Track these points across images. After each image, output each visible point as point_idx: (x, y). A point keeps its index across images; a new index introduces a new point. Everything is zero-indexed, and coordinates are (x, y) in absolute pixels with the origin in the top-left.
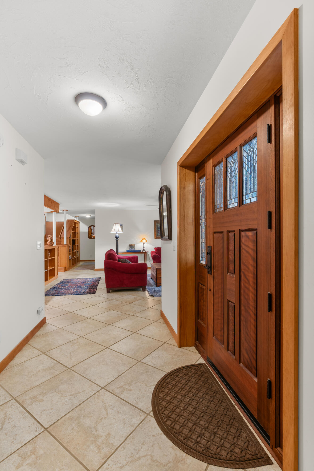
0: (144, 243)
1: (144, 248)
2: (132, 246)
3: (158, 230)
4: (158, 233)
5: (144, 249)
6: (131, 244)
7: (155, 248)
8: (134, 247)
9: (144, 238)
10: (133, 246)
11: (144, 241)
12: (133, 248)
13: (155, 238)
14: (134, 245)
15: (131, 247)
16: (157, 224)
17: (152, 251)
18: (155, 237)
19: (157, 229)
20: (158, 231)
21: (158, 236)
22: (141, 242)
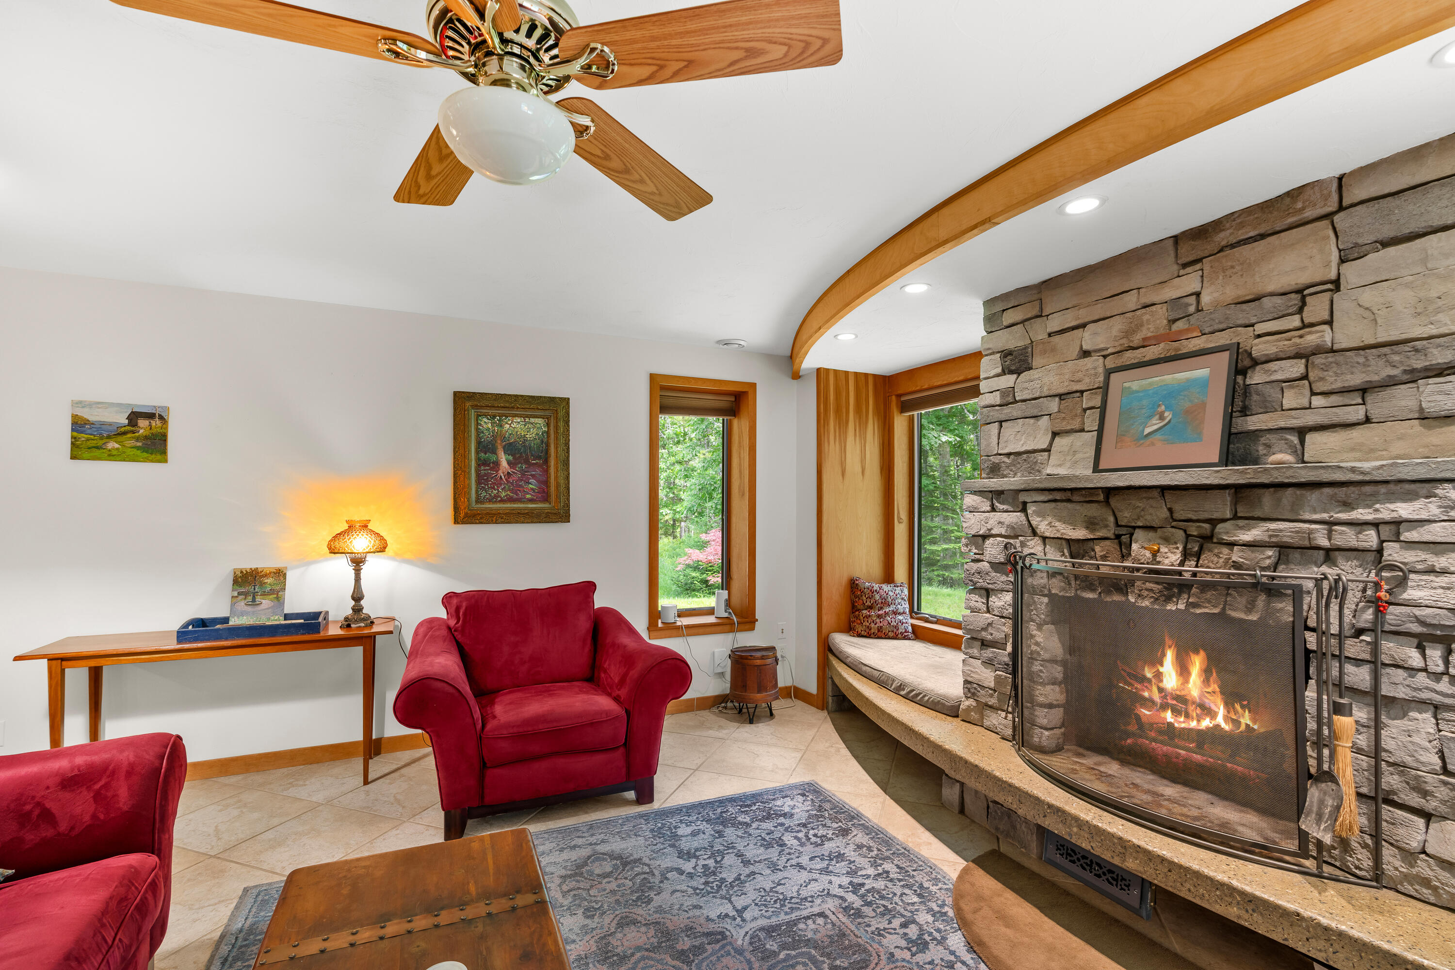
0: (358, 563)
1: (357, 597)
2: (262, 584)
3: (478, 459)
4: (478, 482)
5: (357, 610)
6: (248, 565)
7: (448, 599)
8: (272, 592)
9: (358, 516)
10: (269, 581)
11: (360, 543)
12: (264, 594)
13: (456, 522)
14: (280, 574)
15: (246, 594)
16: (478, 416)
17: (421, 624)
18: (456, 509)
19: (477, 453)
20: (479, 465)
21: (478, 501)
22: (333, 551)
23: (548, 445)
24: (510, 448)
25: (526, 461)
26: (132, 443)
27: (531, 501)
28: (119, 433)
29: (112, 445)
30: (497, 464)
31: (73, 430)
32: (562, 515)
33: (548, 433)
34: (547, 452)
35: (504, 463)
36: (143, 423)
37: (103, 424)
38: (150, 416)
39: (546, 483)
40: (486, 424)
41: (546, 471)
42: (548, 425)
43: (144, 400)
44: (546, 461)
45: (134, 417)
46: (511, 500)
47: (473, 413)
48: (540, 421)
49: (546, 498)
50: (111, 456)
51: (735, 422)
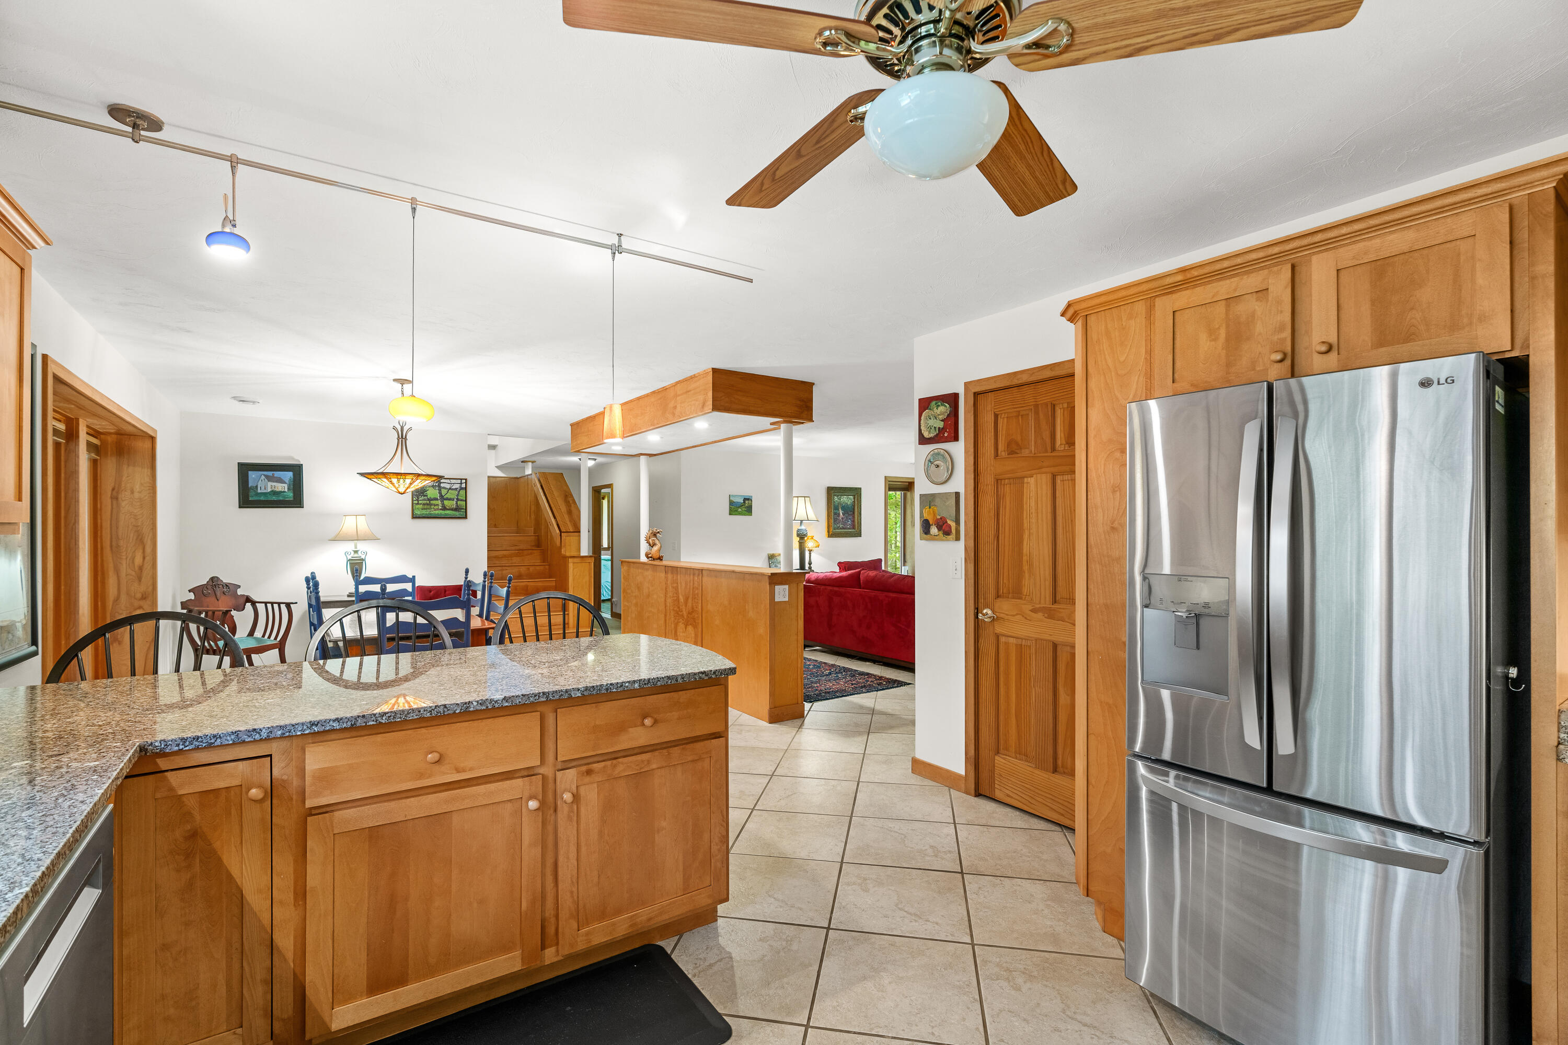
0: (810, 551)
3: (834, 512)
4: (834, 521)
6: (772, 552)
7: (840, 564)
11: (811, 544)
13: (828, 537)
14: (780, 556)
15: (770, 564)
18: (828, 532)
19: (833, 510)
20: (834, 515)
21: (835, 529)
23: (854, 506)
24: (843, 508)
25: (848, 513)
26: (744, 509)
27: (849, 529)
28: (741, 506)
29: (740, 510)
30: (839, 514)
31: (730, 505)
32: (858, 534)
33: (854, 501)
34: (854, 509)
35: (841, 514)
36: (747, 502)
37: (738, 502)
38: (748, 499)
39: (854, 521)
40: (836, 499)
41: (854, 517)
42: (854, 498)
43: (747, 494)
44: (854, 513)
45: (745, 499)
46: (844, 528)
47: (833, 495)
48: (852, 497)
49: (854, 528)
50: (740, 514)
51: (909, 494)
